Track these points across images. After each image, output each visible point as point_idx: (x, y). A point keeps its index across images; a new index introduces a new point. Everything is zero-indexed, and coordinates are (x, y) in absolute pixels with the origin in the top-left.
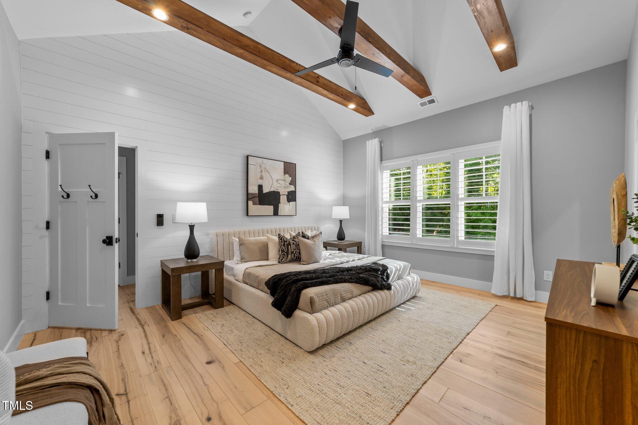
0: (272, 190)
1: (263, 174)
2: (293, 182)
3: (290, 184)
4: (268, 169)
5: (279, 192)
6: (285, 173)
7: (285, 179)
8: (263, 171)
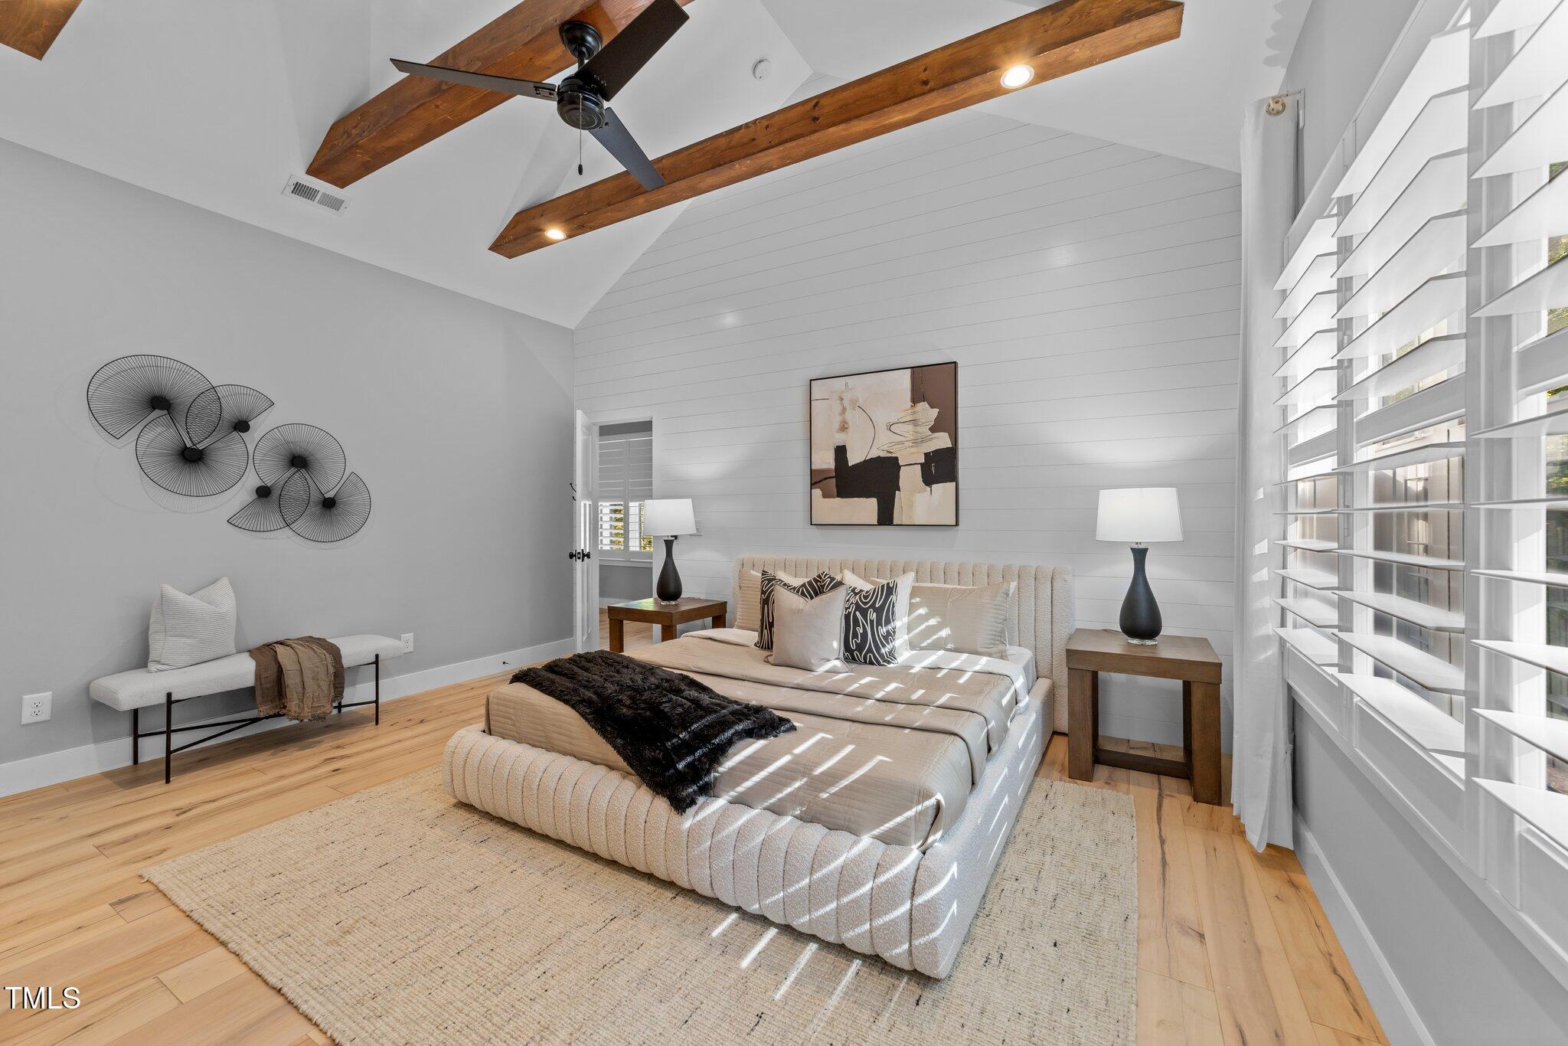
0: (874, 454)
1: (848, 416)
2: (948, 422)
3: (933, 429)
4: (861, 402)
5: (896, 459)
6: (915, 400)
7: (917, 417)
8: (848, 409)
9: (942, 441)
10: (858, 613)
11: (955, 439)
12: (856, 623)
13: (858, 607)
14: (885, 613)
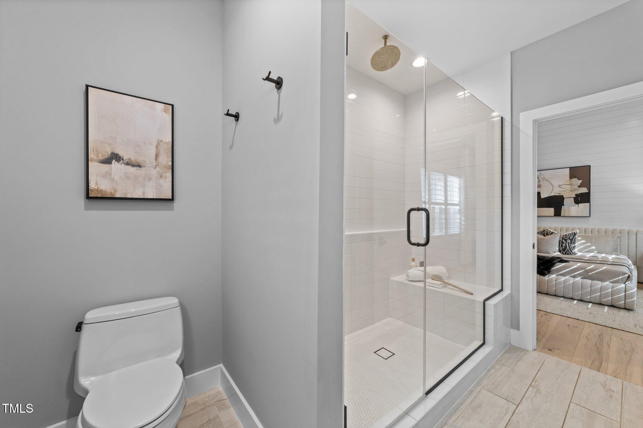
1: (541, 183)
3: (579, 187)
4: (547, 179)
5: (563, 196)
6: (571, 177)
7: (572, 183)
8: (541, 181)
9: (584, 190)
10: (563, 240)
11: (589, 189)
12: (563, 243)
13: (563, 238)
14: (573, 241)
